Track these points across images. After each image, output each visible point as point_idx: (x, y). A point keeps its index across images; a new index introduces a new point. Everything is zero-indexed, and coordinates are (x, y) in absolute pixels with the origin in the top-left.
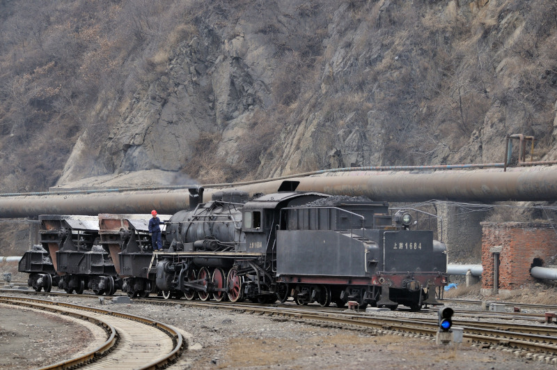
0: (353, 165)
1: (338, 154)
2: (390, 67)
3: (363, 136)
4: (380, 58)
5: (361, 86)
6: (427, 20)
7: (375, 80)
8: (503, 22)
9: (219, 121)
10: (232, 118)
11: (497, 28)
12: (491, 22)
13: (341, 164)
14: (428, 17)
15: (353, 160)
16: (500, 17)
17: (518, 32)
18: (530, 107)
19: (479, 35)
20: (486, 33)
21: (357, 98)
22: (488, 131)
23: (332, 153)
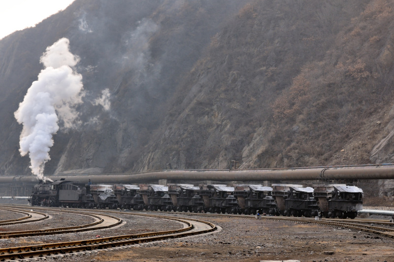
0: (175, 168)
1: (170, 164)
2: (187, 137)
3: (179, 159)
4: (184, 134)
5: (177, 143)
6: (198, 122)
7: (182, 141)
8: (223, 123)
9: (118, 151)
10: (123, 150)
11: (221, 125)
12: (219, 123)
13: (171, 168)
14: (199, 121)
15: (175, 166)
16: (222, 121)
17: (228, 126)
18: (234, 151)
19: (215, 127)
20: (218, 126)
21: (176, 146)
22: (221, 158)
23: (168, 164)
